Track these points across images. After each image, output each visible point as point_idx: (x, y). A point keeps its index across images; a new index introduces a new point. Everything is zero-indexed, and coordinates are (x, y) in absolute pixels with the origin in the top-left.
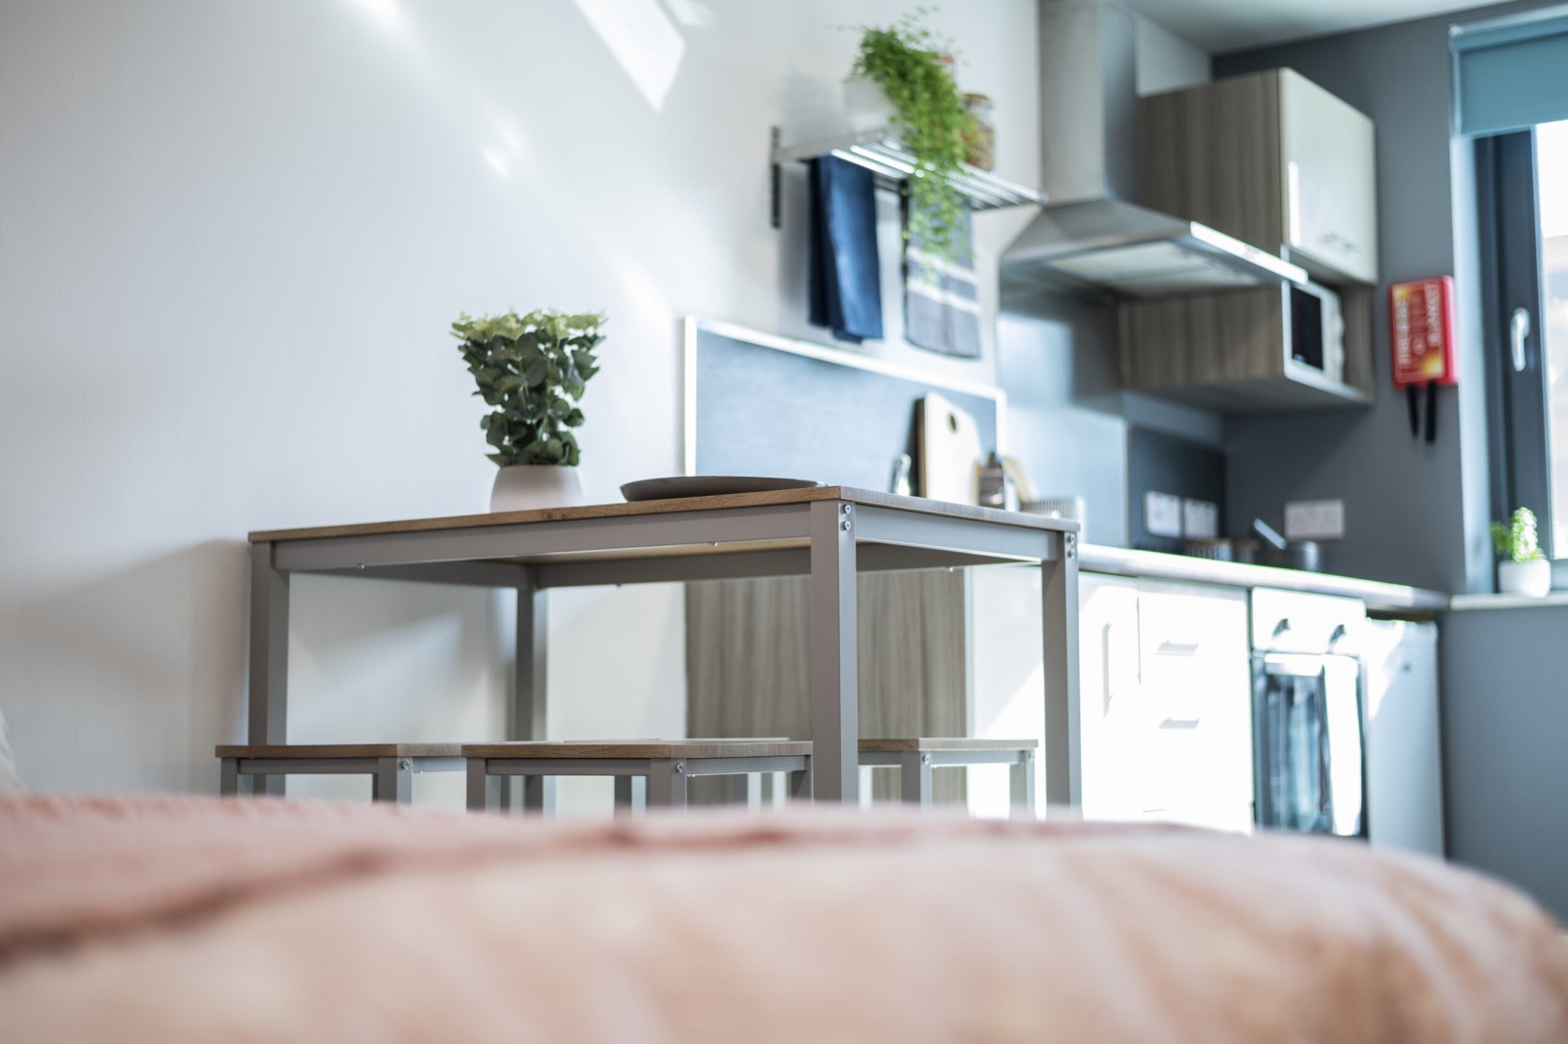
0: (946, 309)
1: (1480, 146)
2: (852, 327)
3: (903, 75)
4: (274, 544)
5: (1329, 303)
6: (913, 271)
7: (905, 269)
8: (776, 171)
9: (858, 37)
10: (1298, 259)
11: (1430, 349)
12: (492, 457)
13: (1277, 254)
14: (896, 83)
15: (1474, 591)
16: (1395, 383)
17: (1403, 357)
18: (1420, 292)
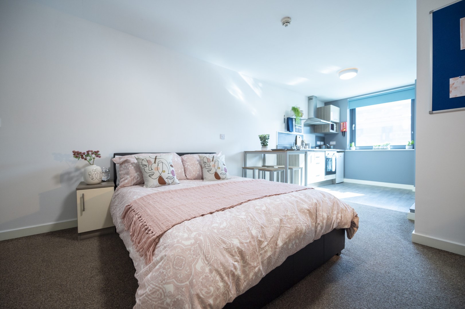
0: (299, 129)
1: (350, 110)
2: (291, 131)
3: (295, 110)
4: (246, 152)
5: (335, 124)
7: (295, 126)
8: (284, 119)
9: (291, 107)
10: (331, 122)
11: (344, 128)
13: (329, 121)
14: (294, 111)
15: (348, 149)
16: (341, 131)
17: (342, 129)
18: (344, 123)
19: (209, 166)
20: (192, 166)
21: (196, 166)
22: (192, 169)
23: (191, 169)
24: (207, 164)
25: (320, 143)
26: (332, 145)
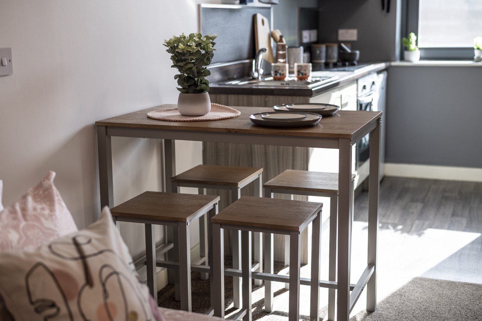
12: (179, 90)
15: (397, 59)
24: (64, 310)
25: (308, 36)
26: (346, 42)
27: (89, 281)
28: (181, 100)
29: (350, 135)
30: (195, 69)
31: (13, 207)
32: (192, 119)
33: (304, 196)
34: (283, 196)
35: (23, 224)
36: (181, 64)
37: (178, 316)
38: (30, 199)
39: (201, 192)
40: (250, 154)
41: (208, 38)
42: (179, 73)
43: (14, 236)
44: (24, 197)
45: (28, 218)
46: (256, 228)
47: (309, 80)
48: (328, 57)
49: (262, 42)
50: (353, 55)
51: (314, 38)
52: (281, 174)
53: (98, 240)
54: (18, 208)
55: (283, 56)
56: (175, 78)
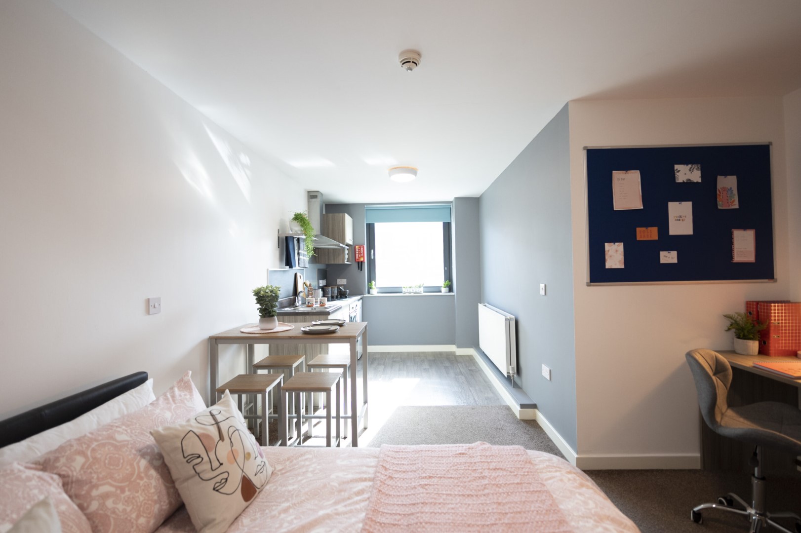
0: (304, 260)
1: (367, 224)
2: (292, 265)
4: (216, 339)
6: (300, 254)
8: (279, 237)
10: (347, 245)
11: (361, 256)
12: (260, 316)
13: (344, 244)
15: (367, 294)
16: (356, 261)
17: (357, 258)
18: (360, 247)
19: (215, 464)
20: (127, 493)
21: (142, 483)
22: (129, 509)
23: (124, 510)
24: (206, 458)
25: (322, 283)
26: (341, 285)
27: (221, 438)
28: (261, 321)
29: (356, 336)
30: (269, 304)
31: (166, 396)
32: (268, 331)
33: (327, 369)
34: (317, 370)
35: (174, 406)
36: (262, 302)
37: (268, 450)
38: (176, 389)
39: (269, 372)
40: (296, 348)
41: (276, 288)
42: (260, 307)
43: (168, 415)
44: (172, 388)
45: (176, 402)
46: (303, 390)
47: (326, 306)
48: (332, 292)
49: (300, 288)
50: (345, 292)
51: (325, 284)
52: (314, 360)
53: (225, 411)
54: (169, 395)
55: (312, 294)
56: (258, 309)
